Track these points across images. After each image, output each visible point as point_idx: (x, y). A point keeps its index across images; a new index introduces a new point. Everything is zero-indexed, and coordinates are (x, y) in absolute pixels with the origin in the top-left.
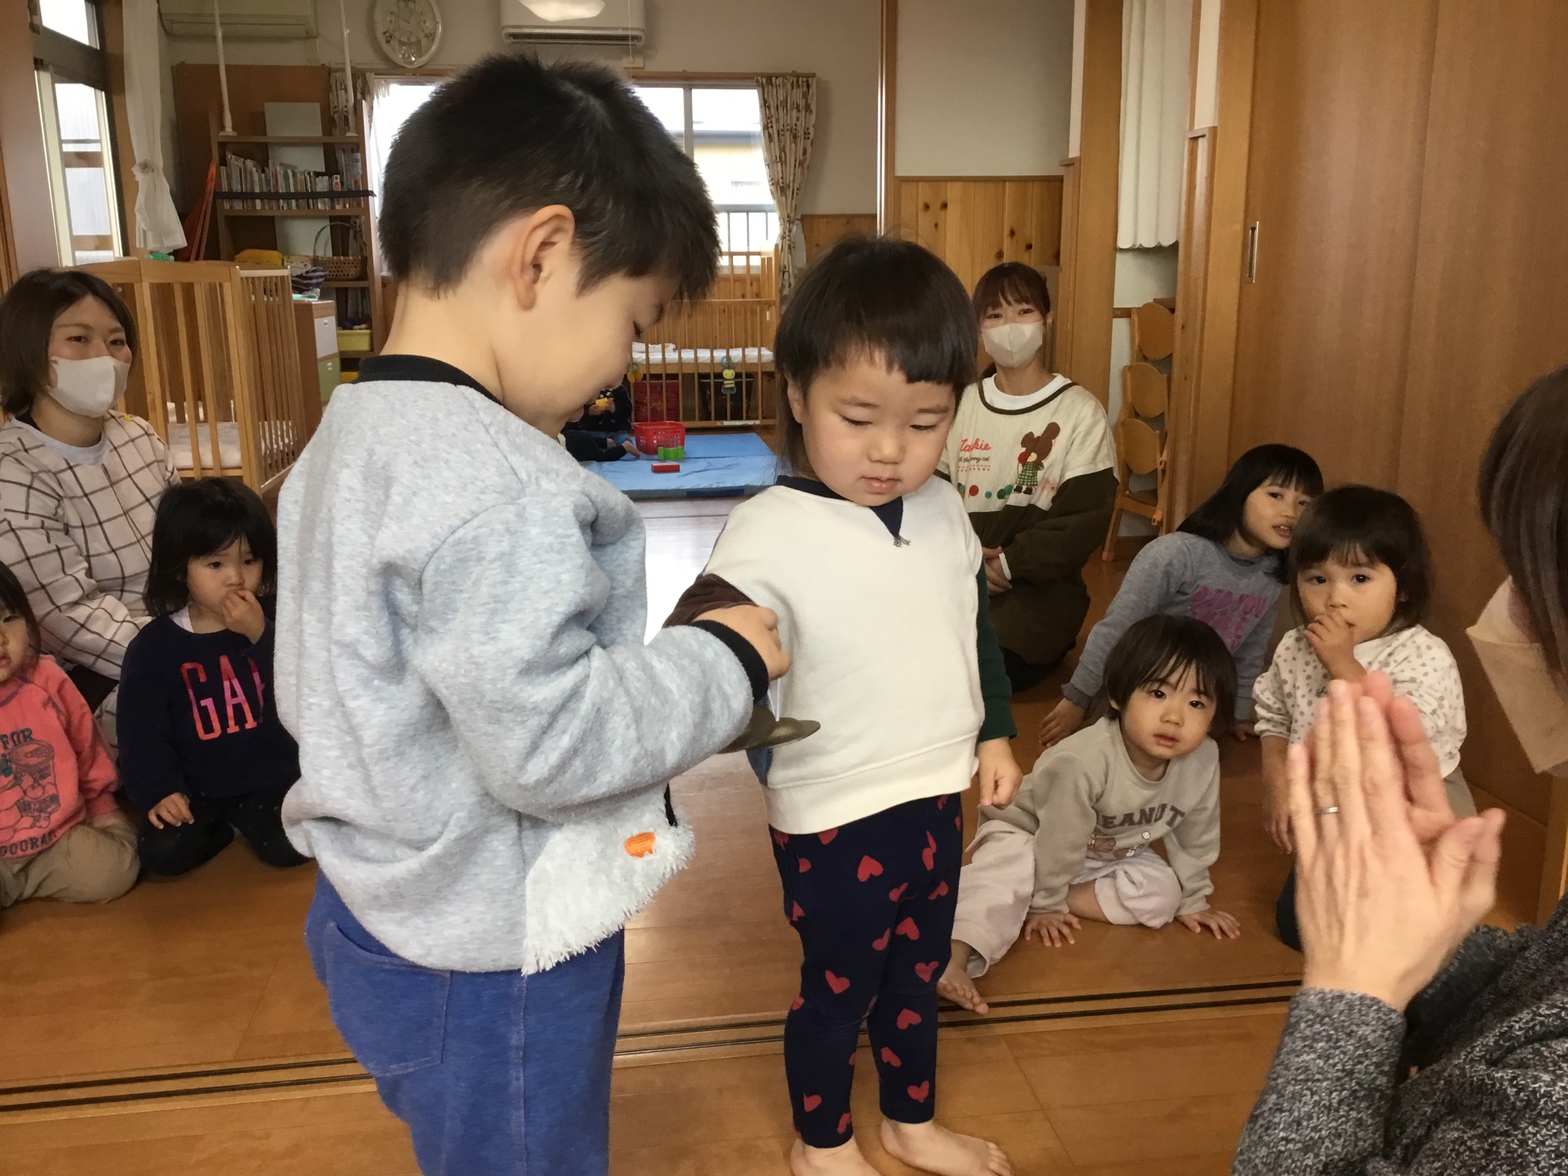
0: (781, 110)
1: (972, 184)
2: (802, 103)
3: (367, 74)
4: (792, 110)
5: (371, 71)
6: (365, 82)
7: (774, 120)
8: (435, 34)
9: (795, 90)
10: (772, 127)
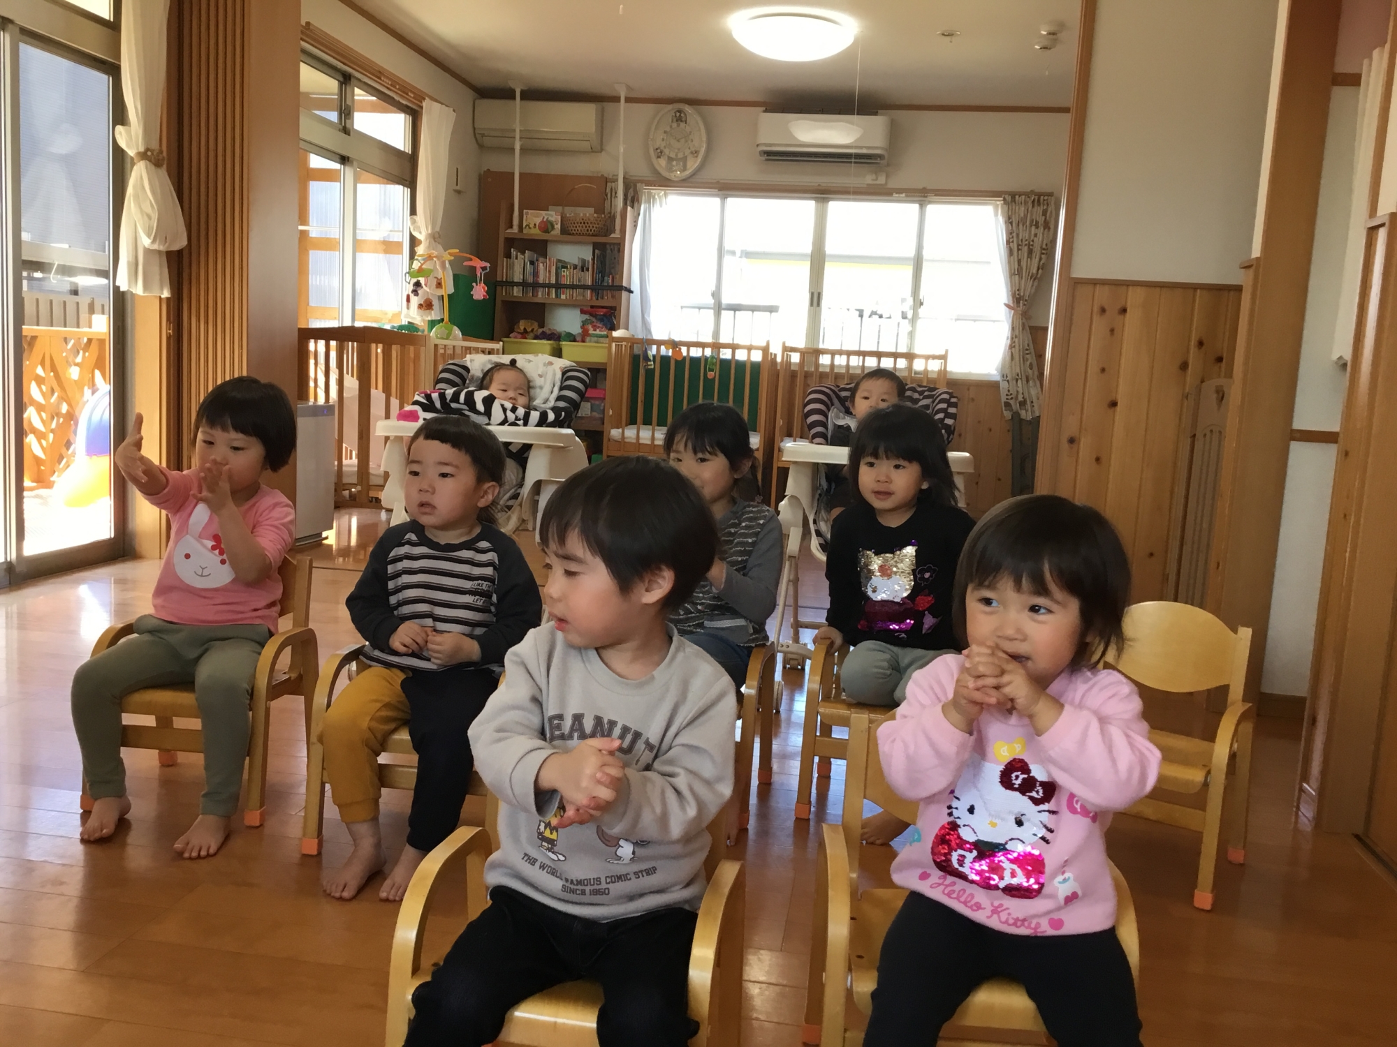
0: (1021, 225)
1: (1158, 289)
2: (1041, 220)
3: (639, 185)
4: (1031, 226)
5: (641, 181)
6: (636, 192)
7: (1014, 235)
8: (699, 151)
9: (1036, 207)
10: (1013, 242)
